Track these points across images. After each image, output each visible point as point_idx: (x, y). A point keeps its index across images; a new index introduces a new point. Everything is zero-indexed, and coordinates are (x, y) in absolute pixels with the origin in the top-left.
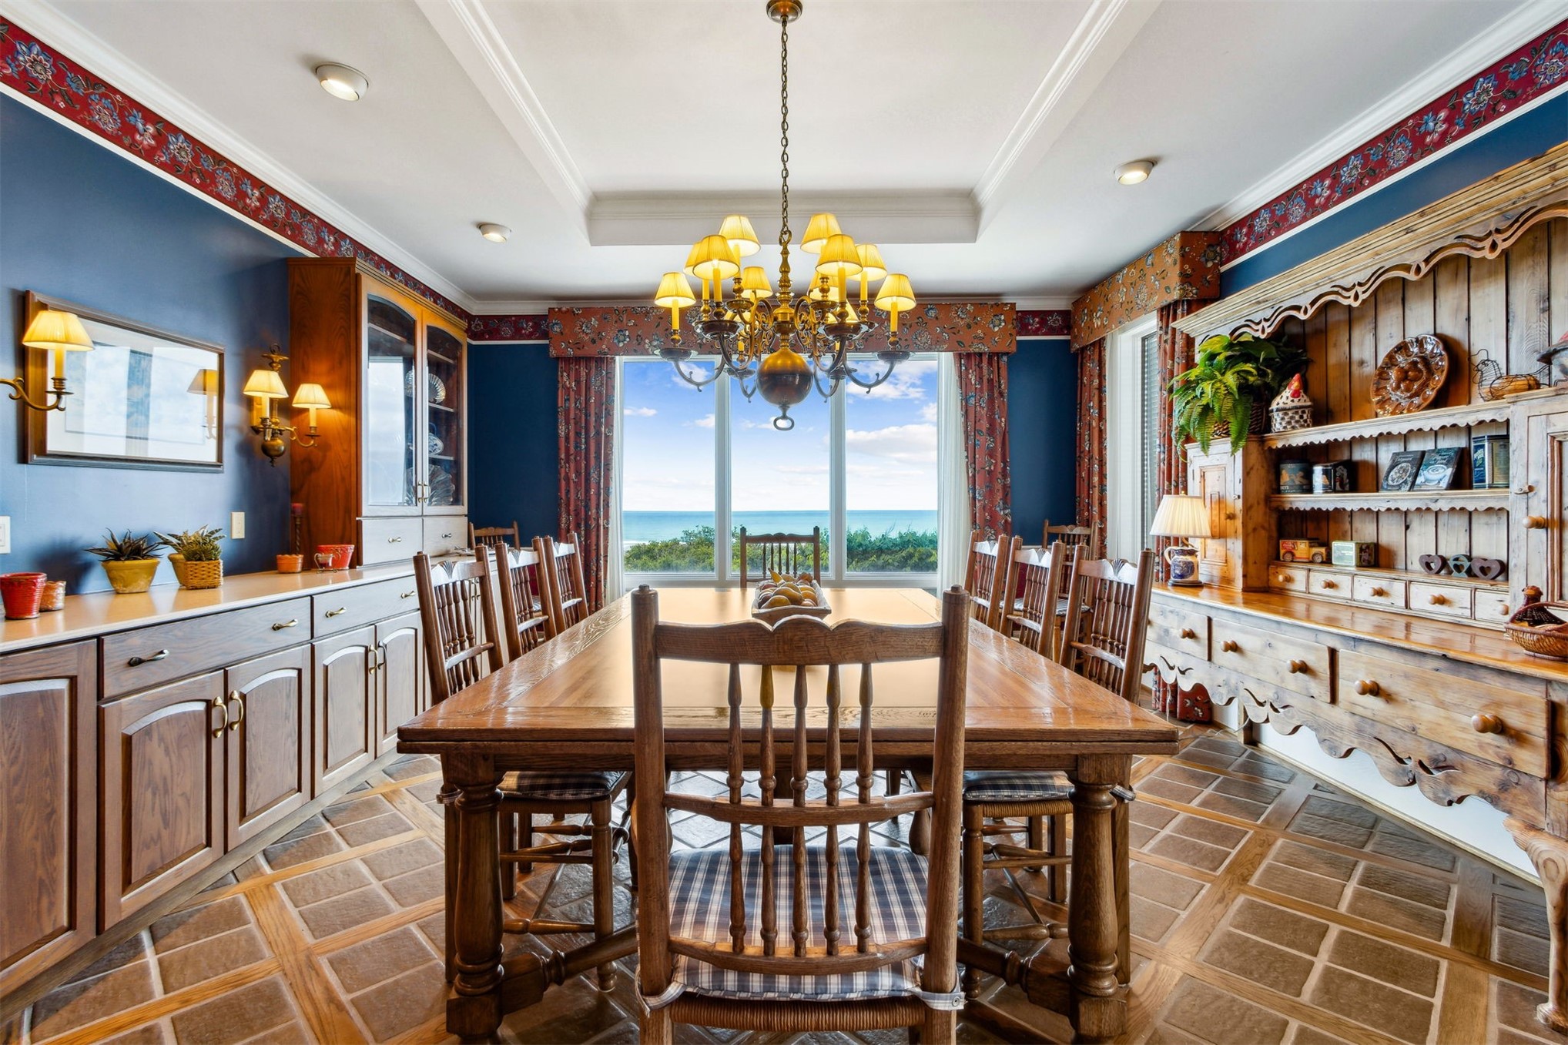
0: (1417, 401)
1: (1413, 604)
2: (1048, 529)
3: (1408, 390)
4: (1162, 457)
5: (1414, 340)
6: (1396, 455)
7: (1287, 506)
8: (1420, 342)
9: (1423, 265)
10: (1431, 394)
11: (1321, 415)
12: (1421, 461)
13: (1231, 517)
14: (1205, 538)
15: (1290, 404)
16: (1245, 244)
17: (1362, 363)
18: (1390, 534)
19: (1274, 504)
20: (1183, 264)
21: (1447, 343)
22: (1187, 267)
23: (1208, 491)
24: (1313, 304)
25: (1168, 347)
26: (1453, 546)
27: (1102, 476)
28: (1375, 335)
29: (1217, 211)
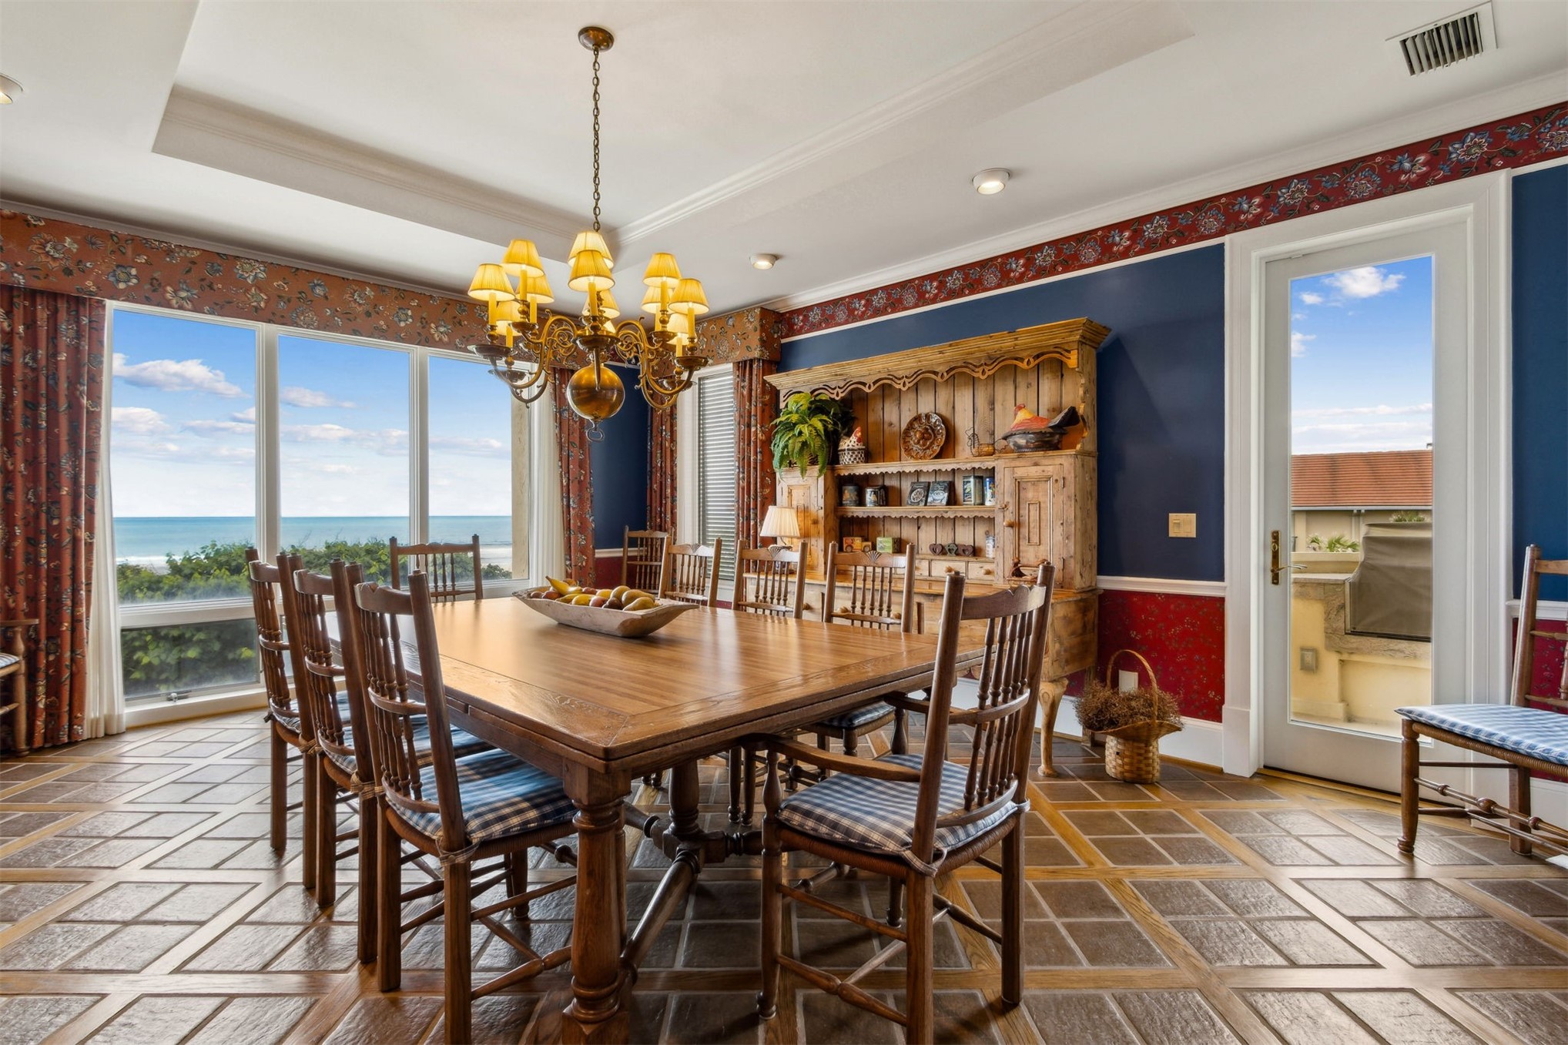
0: (928, 452)
1: (933, 574)
2: (628, 533)
3: (924, 445)
4: (741, 476)
5: (923, 415)
6: (913, 483)
7: (850, 515)
8: (928, 417)
9: (945, 374)
10: (937, 449)
11: (868, 456)
12: (928, 488)
13: (816, 522)
14: (792, 538)
15: (856, 447)
16: (801, 327)
17: (891, 424)
18: (908, 532)
19: (840, 514)
20: (761, 332)
21: (944, 420)
22: (764, 334)
23: (795, 503)
24: (874, 383)
25: (745, 393)
26: (944, 538)
27: (674, 489)
28: (899, 408)
29: (782, 298)
